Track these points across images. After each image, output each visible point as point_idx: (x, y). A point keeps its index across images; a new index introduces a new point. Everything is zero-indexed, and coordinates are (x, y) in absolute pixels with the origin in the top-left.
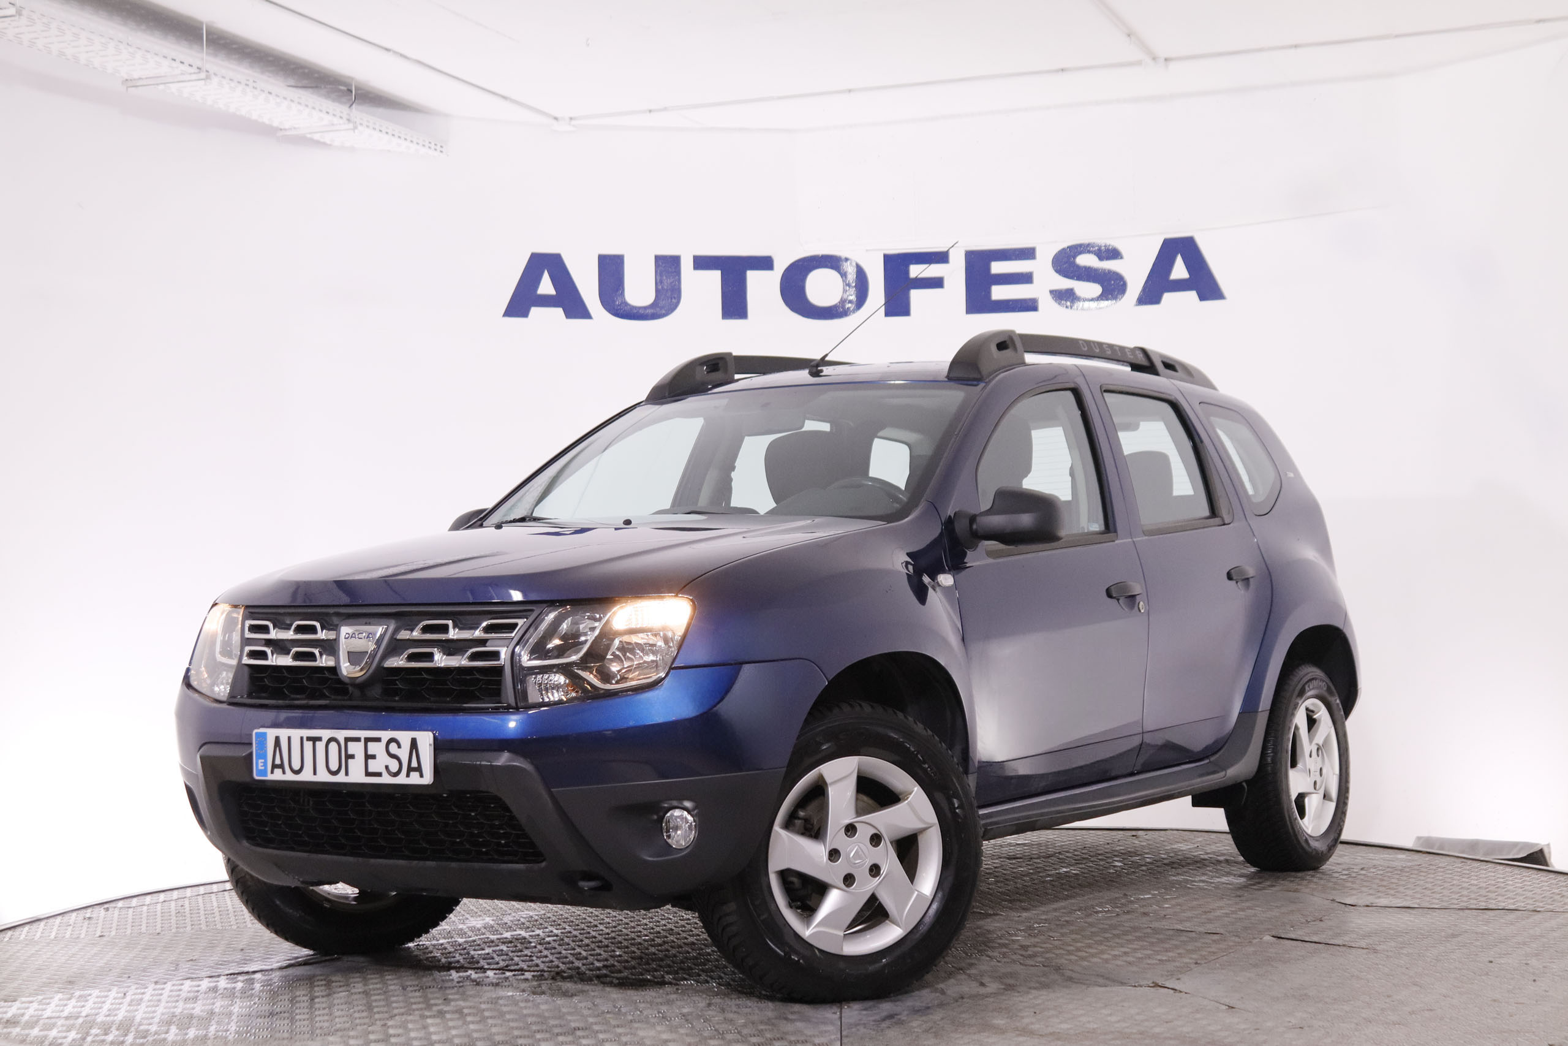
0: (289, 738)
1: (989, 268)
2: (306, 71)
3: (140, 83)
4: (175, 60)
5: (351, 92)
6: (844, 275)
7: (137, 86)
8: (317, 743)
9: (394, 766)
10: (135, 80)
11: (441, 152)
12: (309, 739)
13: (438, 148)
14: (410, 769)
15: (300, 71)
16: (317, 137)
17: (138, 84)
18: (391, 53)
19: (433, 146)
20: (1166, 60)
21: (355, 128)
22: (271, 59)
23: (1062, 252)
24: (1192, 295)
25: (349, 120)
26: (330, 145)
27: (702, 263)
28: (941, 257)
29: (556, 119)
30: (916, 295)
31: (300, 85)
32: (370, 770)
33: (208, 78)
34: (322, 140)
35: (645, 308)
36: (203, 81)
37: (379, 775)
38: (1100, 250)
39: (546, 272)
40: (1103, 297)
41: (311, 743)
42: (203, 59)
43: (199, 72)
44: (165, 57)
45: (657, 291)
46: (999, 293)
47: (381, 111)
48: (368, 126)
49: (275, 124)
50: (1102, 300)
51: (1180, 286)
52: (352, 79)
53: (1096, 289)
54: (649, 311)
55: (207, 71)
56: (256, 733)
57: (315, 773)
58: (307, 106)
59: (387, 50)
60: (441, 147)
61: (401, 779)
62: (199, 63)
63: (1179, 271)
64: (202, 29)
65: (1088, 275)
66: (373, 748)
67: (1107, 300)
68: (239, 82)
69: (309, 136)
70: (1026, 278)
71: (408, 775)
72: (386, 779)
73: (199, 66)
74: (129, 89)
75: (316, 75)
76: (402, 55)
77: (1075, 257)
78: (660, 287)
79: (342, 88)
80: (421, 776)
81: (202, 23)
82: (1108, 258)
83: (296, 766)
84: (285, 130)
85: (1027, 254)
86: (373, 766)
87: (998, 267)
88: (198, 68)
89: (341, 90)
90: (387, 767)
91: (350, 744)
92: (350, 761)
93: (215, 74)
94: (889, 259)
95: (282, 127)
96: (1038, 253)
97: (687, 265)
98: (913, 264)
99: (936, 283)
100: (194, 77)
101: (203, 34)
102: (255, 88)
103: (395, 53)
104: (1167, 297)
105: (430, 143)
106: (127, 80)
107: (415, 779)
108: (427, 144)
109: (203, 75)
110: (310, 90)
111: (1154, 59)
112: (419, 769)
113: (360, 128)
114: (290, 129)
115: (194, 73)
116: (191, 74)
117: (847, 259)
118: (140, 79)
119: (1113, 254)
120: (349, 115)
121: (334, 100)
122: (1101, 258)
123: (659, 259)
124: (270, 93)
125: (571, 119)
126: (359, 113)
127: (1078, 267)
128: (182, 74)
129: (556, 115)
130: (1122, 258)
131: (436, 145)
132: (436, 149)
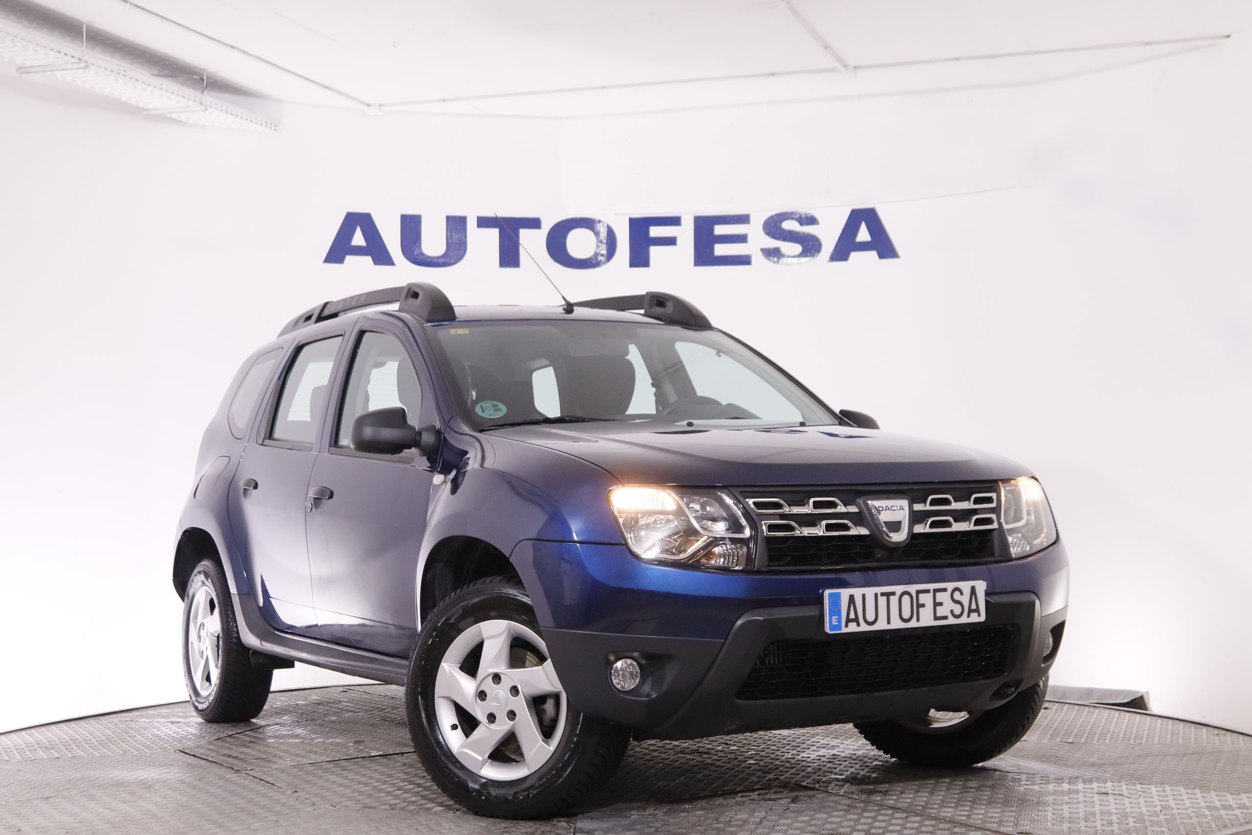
1: (712, 230)
2: (167, 63)
3: (31, 70)
4: (60, 52)
5: (203, 80)
6: (597, 234)
7: (28, 73)
10: (27, 67)
11: (275, 130)
13: (273, 127)
15: (162, 63)
16: (174, 116)
17: (30, 71)
18: (236, 50)
19: (268, 125)
20: (855, 68)
21: (206, 109)
22: (139, 53)
23: (772, 218)
24: (873, 254)
25: (201, 103)
26: (185, 123)
27: (484, 222)
28: (675, 221)
29: (368, 105)
30: (654, 251)
31: (161, 74)
33: (87, 67)
34: (179, 119)
35: (438, 258)
36: (82, 70)
38: (801, 217)
39: (358, 227)
40: (803, 254)
42: (83, 52)
43: (79, 63)
44: (52, 50)
45: (448, 244)
46: (721, 250)
47: (227, 96)
48: (216, 109)
49: (141, 105)
50: (802, 256)
51: (864, 247)
52: (204, 70)
53: (797, 248)
54: (441, 260)
55: (86, 62)
58: (167, 91)
59: (233, 47)
60: (276, 126)
62: (79, 55)
63: (863, 235)
64: (83, 28)
65: (791, 237)
67: (806, 257)
68: (112, 71)
69: (168, 115)
70: (741, 239)
73: (80, 58)
74: (22, 75)
75: (175, 67)
76: (244, 52)
77: (781, 222)
78: (450, 241)
79: (196, 77)
81: (82, 23)
82: (807, 224)
84: (149, 110)
85: (743, 219)
87: (720, 230)
88: (79, 59)
89: (194, 79)
93: (92, 64)
94: (633, 222)
95: (146, 108)
96: (752, 219)
97: (471, 224)
98: (653, 225)
99: (671, 241)
100: (75, 66)
101: (83, 32)
102: (125, 76)
103: (239, 50)
104: (854, 256)
105: (266, 122)
106: (20, 68)
108: (264, 124)
109: (83, 65)
110: (170, 79)
111: (845, 66)
113: (210, 109)
114: (153, 110)
115: (76, 63)
116: (73, 64)
117: (600, 222)
118: (31, 67)
119: (811, 220)
120: (201, 99)
121: (189, 87)
122: (801, 224)
123: (449, 218)
124: (137, 80)
125: (380, 105)
126: (209, 98)
127: (784, 231)
128: (65, 63)
129: (369, 102)
130: (818, 224)
131: (271, 124)
132: (271, 128)
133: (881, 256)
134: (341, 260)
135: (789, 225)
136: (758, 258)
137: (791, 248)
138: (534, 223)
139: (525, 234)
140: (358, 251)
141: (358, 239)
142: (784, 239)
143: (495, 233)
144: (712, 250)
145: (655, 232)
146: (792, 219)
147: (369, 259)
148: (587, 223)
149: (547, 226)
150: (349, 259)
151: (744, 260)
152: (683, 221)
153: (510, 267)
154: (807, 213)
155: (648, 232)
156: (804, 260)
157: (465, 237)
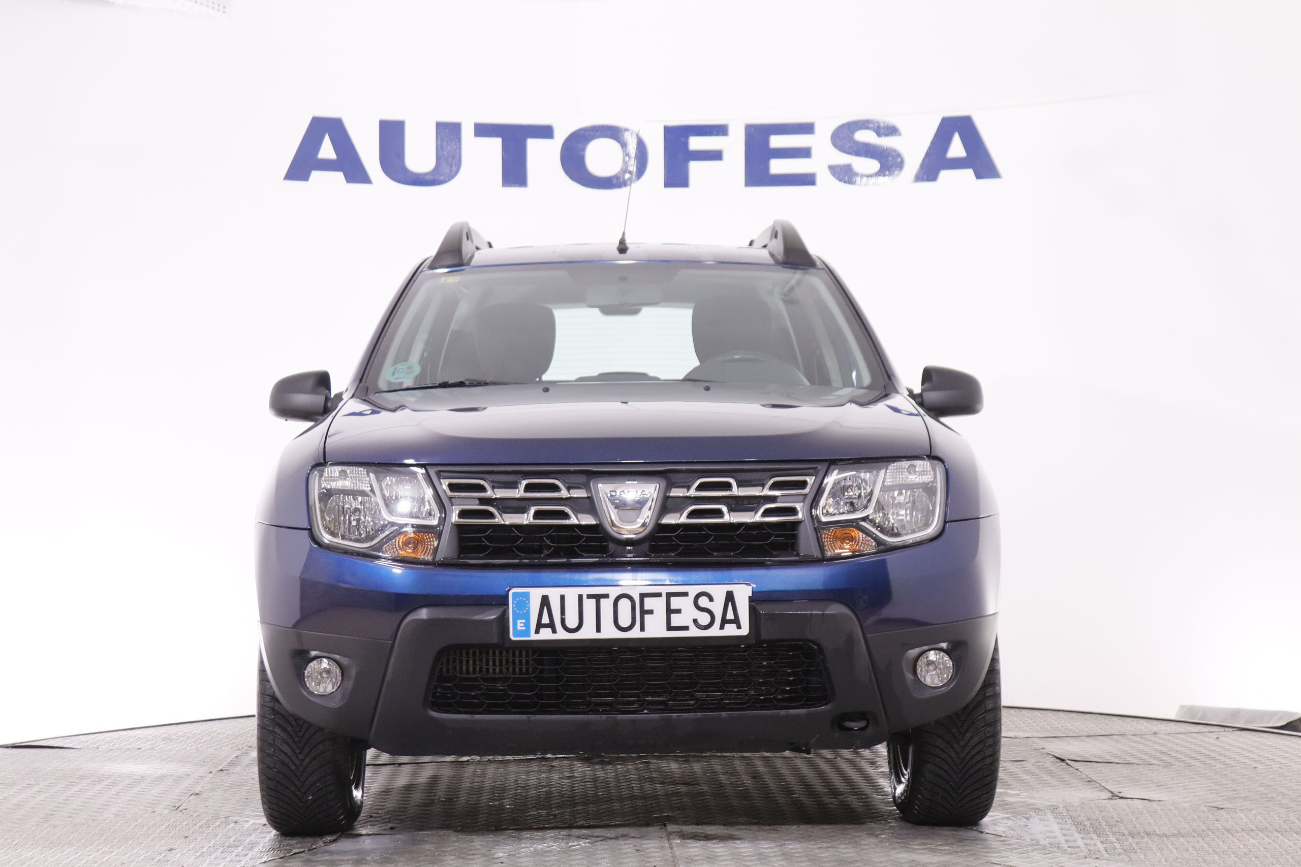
0: (562, 598)
1: (767, 142)
6: (624, 145)
8: (602, 600)
9: (704, 619)
11: (224, 12)
12: (590, 596)
13: (221, 8)
14: (724, 621)
19: (216, 6)
23: (842, 127)
24: (969, 173)
27: (483, 130)
28: (720, 130)
30: (694, 167)
32: (673, 624)
35: (426, 174)
37: (686, 628)
38: (878, 127)
39: (327, 136)
40: (882, 172)
41: (593, 601)
45: (438, 158)
46: (777, 166)
50: (880, 175)
51: (957, 164)
53: (873, 165)
54: (431, 178)
56: (514, 594)
57: (598, 630)
60: (224, 7)
61: (715, 632)
63: (957, 149)
65: (867, 151)
66: (675, 603)
67: (884, 175)
70: (804, 153)
71: (722, 627)
72: (694, 632)
77: (853, 133)
78: (440, 154)
80: (739, 627)
82: (886, 135)
83: (572, 622)
85: (807, 128)
86: (676, 620)
87: (777, 141)
90: (695, 621)
91: (646, 600)
92: (647, 617)
94: (668, 131)
96: (817, 128)
97: (467, 132)
98: (693, 135)
99: (716, 155)
104: (944, 174)
105: (213, 3)
107: (730, 630)
112: (736, 621)
117: (627, 130)
119: (892, 131)
122: (879, 134)
123: (441, 127)
127: (857, 143)
130: (900, 135)
131: (219, 5)
132: (219, 10)
133: (979, 176)
134: (305, 177)
135: (864, 136)
136: (825, 178)
137: (866, 165)
138: (545, 132)
139: (533, 145)
140: (326, 165)
141: (327, 151)
142: (858, 153)
143: (496, 143)
144: (767, 167)
145: (696, 143)
146: (867, 128)
147: (340, 175)
148: (613, 133)
149: (561, 136)
150: (315, 174)
151: (807, 180)
152: (731, 130)
153: (516, 186)
154: (887, 120)
155: (686, 144)
156: (881, 179)
157: (460, 148)
